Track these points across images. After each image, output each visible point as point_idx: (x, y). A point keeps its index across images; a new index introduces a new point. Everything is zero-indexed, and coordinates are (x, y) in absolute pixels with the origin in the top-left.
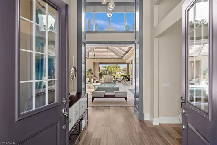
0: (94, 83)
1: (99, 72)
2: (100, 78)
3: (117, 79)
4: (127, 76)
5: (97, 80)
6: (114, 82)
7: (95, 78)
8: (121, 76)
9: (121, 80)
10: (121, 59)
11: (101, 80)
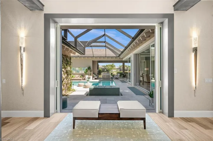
0: (93, 79)
1: (98, 69)
2: (99, 75)
3: (115, 76)
4: (123, 73)
5: (96, 77)
6: (112, 78)
7: (94, 75)
8: (118, 73)
9: (118, 77)
10: (118, 58)
11: (99, 76)
